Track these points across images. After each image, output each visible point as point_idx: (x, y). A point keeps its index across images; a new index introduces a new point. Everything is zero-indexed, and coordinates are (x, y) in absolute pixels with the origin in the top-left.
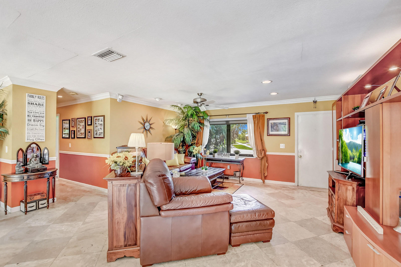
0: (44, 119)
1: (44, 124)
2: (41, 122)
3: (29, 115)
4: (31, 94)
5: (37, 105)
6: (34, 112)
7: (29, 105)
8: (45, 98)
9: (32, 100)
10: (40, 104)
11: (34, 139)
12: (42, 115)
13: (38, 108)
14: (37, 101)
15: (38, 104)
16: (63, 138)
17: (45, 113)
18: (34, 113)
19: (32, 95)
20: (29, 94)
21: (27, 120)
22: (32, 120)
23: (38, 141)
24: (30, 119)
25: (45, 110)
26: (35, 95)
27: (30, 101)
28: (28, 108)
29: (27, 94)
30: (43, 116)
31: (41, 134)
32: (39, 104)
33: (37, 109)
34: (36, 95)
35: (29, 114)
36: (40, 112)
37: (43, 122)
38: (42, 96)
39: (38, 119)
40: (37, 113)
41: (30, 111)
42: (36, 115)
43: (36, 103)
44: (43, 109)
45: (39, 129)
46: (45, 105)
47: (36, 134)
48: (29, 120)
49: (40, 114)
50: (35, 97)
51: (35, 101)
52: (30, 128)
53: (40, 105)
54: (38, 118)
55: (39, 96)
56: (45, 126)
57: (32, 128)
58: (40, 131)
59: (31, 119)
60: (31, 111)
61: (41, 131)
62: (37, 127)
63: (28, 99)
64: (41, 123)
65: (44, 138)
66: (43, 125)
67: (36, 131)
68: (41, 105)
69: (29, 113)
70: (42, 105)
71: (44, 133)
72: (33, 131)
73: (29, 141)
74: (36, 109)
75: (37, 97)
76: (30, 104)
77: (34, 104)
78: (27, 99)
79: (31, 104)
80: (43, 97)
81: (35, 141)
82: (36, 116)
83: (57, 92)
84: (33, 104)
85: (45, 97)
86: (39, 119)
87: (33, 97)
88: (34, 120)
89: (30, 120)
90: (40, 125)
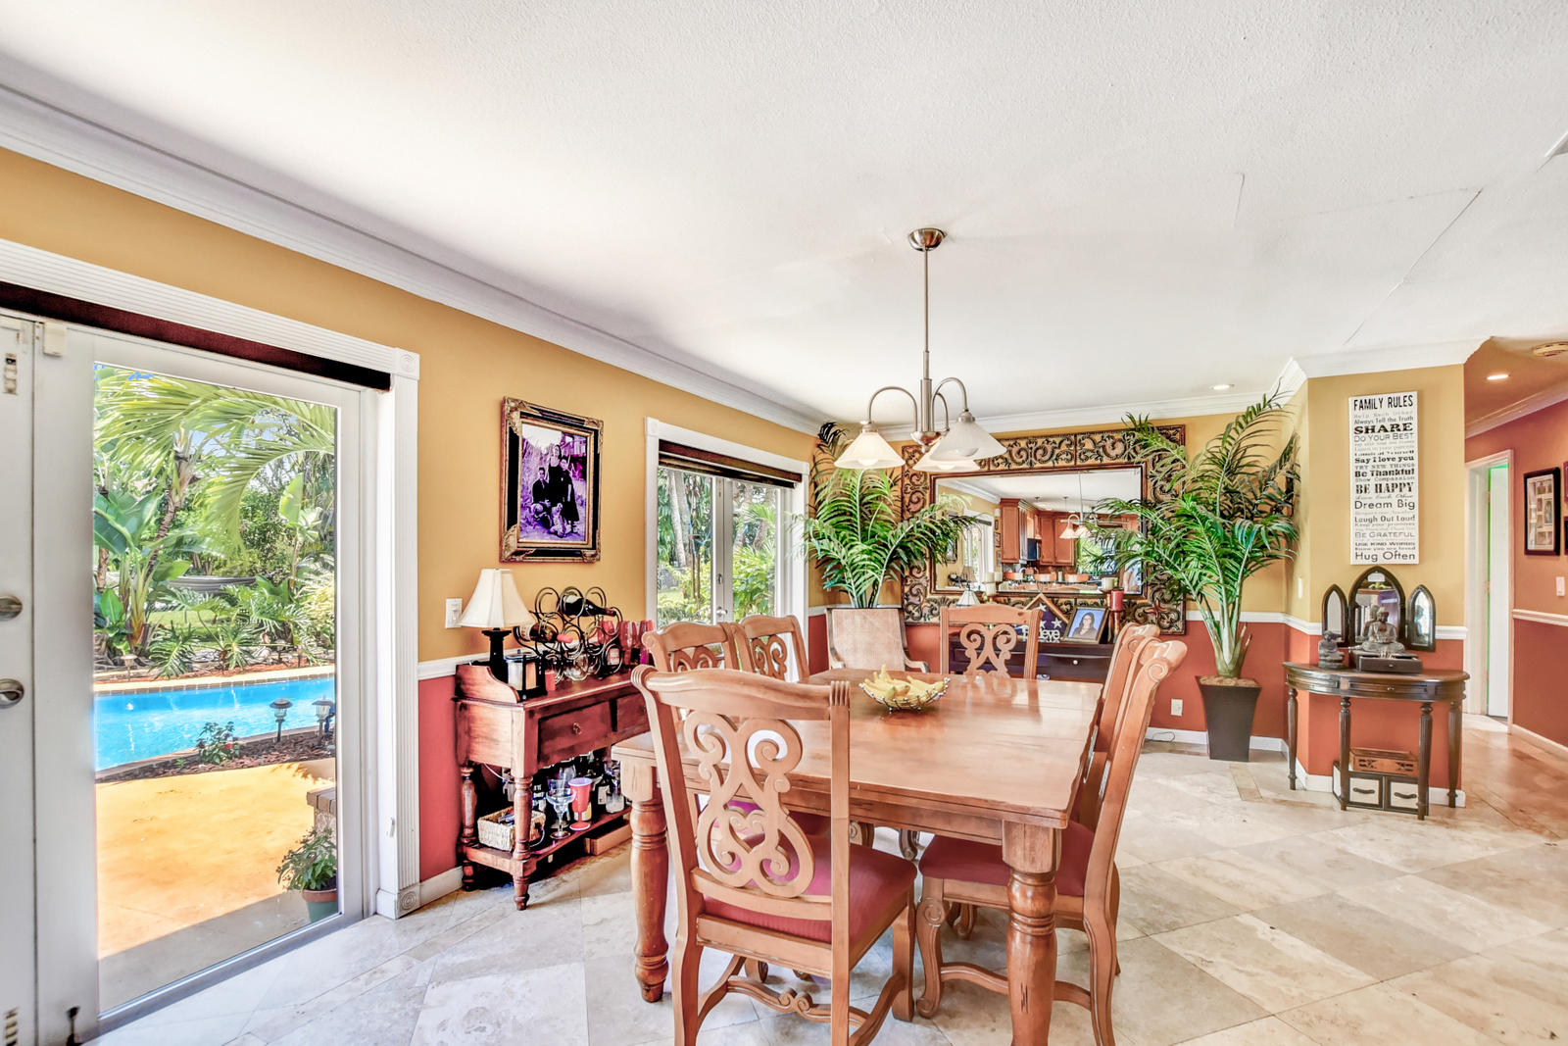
0: (1414, 479)
1: (1415, 499)
2: (1401, 490)
3: (1361, 471)
4: (1363, 398)
5: (1386, 431)
6: (1377, 460)
7: (1361, 435)
8: (1415, 400)
9: (1369, 416)
10: (1398, 426)
11: (1380, 554)
12: (1404, 465)
13: (1391, 443)
14: (1387, 418)
15: (1389, 429)
16: (1528, 552)
17: (1415, 455)
18: (1378, 463)
19: (1368, 398)
20: (1359, 399)
21: (1353, 489)
22: (1372, 488)
23: (1393, 561)
24: (1363, 484)
25: (1416, 445)
26: (1377, 397)
27: (1362, 422)
28: (1356, 447)
29: (1351, 401)
30: (1410, 468)
31: (1402, 536)
32: (1395, 427)
33: (1388, 445)
34: (1380, 396)
35: (1361, 467)
36: (1397, 456)
37: (1410, 490)
38: (1402, 395)
39: (1390, 483)
40: (1388, 459)
41: (1362, 458)
42: (1384, 466)
43: (1382, 424)
44: (1409, 443)
45: (1395, 518)
46: (1415, 426)
47: (1385, 535)
48: (1360, 490)
49: (1396, 462)
50: (1378, 404)
51: (1380, 418)
52: (1363, 517)
53: (1399, 430)
54: (1391, 476)
55: (1392, 395)
56: (1417, 505)
57: (1371, 516)
58: (1398, 527)
59: (1367, 483)
60: (1365, 458)
61: (1401, 527)
62: (1388, 512)
63: (1356, 416)
64: (1402, 494)
65: (1416, 553)
66: (1409, 500)
67: (1386, 526)
68: (1401, 427)
69: (1360, 464)
70: (1405, 429)
71: (1416, 532)
72: (1375, 527)
73: (1361, 561)
74: (1385, 446)
75: (1385, 402)
76: (1363, 434)
77: (1376, 430)
78: (1354, 416)
79: (1367, 430)
80: (1407, 399)
81: (1381, 561)
82: (1381, 470)
83: (1465, 365)
84: (1373, 431)
85: (1415, 394)
86: (1394, 482)
87: (1370, 405)
88: (1379, 488)
89: (1363, 489)
90: (1400, 504)
